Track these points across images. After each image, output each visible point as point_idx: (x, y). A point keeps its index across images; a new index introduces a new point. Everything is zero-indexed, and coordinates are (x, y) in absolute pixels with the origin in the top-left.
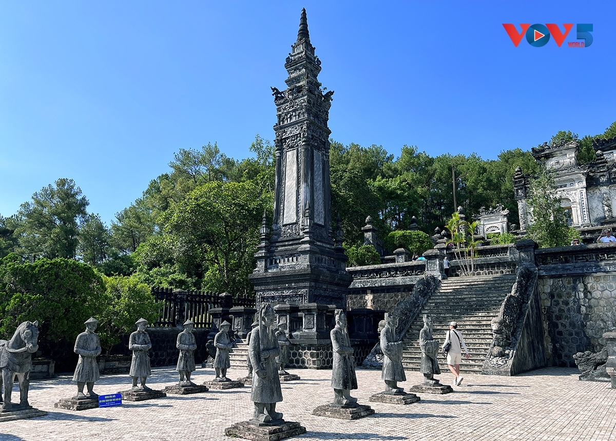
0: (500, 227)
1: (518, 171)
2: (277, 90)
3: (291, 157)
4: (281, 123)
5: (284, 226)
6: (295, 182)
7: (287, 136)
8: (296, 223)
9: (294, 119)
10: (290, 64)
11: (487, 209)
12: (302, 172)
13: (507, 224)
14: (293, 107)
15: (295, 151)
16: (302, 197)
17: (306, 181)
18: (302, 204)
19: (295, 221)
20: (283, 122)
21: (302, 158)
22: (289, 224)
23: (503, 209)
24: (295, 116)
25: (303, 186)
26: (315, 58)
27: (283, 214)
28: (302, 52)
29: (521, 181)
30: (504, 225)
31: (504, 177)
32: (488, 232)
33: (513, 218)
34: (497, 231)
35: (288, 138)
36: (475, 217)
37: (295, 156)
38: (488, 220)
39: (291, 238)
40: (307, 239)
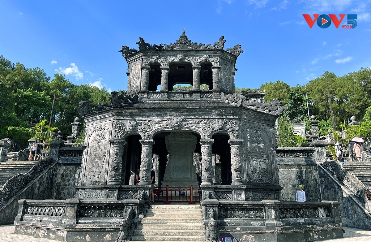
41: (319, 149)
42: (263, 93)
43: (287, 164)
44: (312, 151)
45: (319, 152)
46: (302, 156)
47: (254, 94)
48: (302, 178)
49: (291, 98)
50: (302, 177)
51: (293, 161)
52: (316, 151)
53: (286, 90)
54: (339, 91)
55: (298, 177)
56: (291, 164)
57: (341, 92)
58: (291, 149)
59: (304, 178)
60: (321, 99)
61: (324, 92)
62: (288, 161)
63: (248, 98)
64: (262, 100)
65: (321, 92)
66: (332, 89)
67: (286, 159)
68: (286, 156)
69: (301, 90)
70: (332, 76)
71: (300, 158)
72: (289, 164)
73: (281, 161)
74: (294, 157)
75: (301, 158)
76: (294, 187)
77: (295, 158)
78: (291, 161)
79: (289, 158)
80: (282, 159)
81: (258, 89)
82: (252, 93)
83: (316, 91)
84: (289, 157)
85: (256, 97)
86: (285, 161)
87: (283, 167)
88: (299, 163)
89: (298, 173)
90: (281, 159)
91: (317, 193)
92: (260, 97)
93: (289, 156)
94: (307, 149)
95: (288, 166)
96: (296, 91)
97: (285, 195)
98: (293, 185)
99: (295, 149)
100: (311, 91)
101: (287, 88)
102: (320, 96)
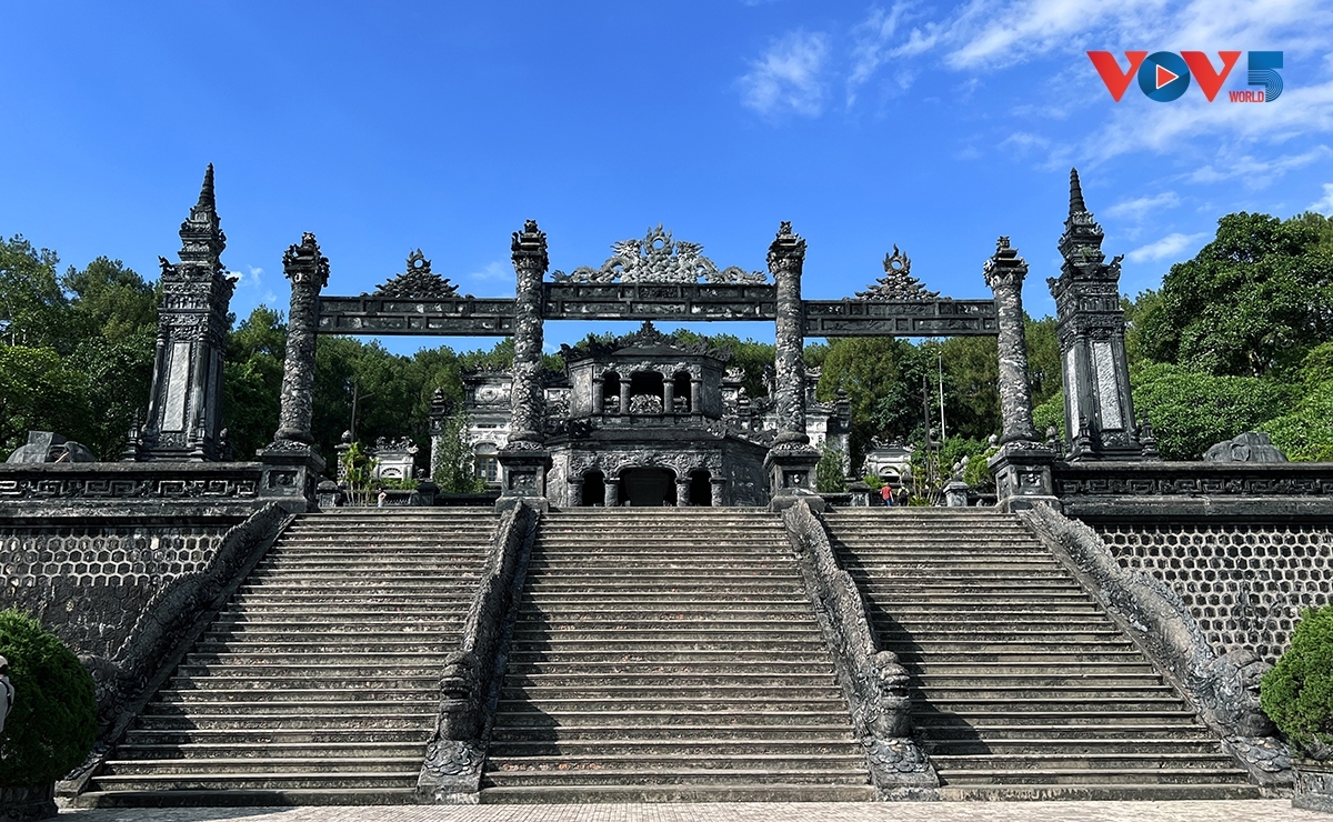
0: (402, 471)
1: (438, 394)
2: (167, 262)
3: (180, 352)
4: (169, 305)
5: (163, 432)
6: (184, 383)
7: (177, 323)
8: (183, 431)
9: (189, 306)
10: (187, 232)
11: (387, 442)
12: (196, 372)
13: (414, 466)
14: (189, 290)
15: (188, 345)
16: (194, 401)
17: (200, 385)
18: (193, 410)
19: (180, 429)
20: (172, 304)
21: (197, 355)
22: (172, 432)
23: (411, 445)
24: (192, 302)
25: (196, 391)
26: (219, 231)
27: (163, 419)
28: (206, 223)
29: (440, 410)
30: (409, 469)
31: (419, 390)
32: (384, 476)
33: (422, 460)
34: (397, 476)
35: (178, 327)
36: (368, 450)
37: (187, 351)
38: (387, 458)
39: (173, 448)
40: (200, 452)
42: (816, 373)
49: (901, 378)
83: (966, 360)
96: (916, 359)
100: (958, 358)
101: (893, 350)
102: (974, 374)
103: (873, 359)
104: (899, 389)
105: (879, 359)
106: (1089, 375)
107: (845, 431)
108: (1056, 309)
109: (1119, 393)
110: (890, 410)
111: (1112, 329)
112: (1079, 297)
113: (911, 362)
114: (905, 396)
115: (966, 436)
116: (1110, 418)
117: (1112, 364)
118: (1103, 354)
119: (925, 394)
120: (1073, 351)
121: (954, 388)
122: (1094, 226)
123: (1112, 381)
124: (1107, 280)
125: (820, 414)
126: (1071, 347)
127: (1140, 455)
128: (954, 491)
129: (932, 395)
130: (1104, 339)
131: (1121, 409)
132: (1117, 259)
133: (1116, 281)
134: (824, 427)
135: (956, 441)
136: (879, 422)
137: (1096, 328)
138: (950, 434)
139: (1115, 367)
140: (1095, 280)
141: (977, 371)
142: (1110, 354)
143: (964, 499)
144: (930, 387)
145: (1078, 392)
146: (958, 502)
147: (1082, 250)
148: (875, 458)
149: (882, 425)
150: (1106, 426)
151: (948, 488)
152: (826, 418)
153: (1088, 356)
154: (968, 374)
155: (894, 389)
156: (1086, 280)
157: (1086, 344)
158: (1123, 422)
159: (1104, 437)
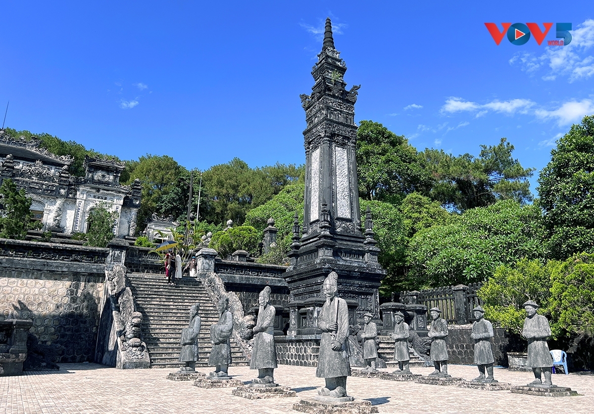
41: (116, 252)
42: (121, 166)
43: (54, 271)
44: (104, 255)
45: (114, 256)
46: (86, 260)
47: (105, 164)
48: (76, 295)
49: (178, 186)
50: (77, 292)
51: (67, 267)
52: (111, 254)
53: (173, 171)
54: (244, 187)
55: (69, 292)
56: (62, 271)
57: (246, 189)
58: (69, 248)
59: (79, 295)
60: (218, 194)
61: (225, 185)
62: (57, 267)
63: (93, 170)
64: (116, 177)
65: (221, 184)
66: (236, 183)
67: (55, 263)
68: (57, 258)
69: (195, 176)
70: (243, 166)
71: (80, 263)
72: (58, 271)
73: (44, 265)
74: (72, 261)
75: (82, 263)
76: (58, 307)
77: (72, 263)
78: (62, 267)
79: (61, 262)
80: (47, 262)
81: (113, 159)
82: (103, 163)
83: (215, 181)
84: (62, 260)
85: (108, 170)
86: (51, 266)
87: (47, 275)
88: (75, 271)
89: (70, 287)
90: (45, 262)
91: (94, 318)
92: (113, 172)
93: (63, 258)
94: (96, 250)
95: (56, 274)
96: (188, 176)
97: (38, 320)
98: (56, 304)
99: (76, 248)
100: (210, 180)
101: (176, 170)
102: (218, 189)
103: (164, 172)
104: (175, 191)
105: (167, 173)
106: (329, 171)
107: (136, 206)
108: (305, 119)
109: (350, 190)
110: (169, 202)
111: (348, 139)
112: (328, 108)
113: (184, 178)
114: (178, 196)
115: (209, 222)
116: (343, 210)
117: (346, 166)
118: (341, 157)
119: (190, 197)
120: (318, 151)
121: (206, 196)
122: (340, 61)
123: (346, 180)
124: (348, 101)
125: (120, 192)
126: (316, 148)
127: (362, 242)
128: (205, 256)
129: (193, 197)
130: (343, 145)
131: (351, 204)
132: (356, 88)
133: (353, 103)
134: (121, 202)
135: (204, 224)
136: (162, 208)
137: (338, 135)
138: (200, 221)
139: (349, 168)
140: (340, 99)
141: (220, 188)
142: (346, 158)
143: (212, 263)
144: (193, 193)
145: (320, 184)
146: (207, 266)
147: (332, 75)
148: (153, 227)
149: (163, 210)
150: (340, 215)
151: (199, 253)
152: (123, 196)
153: (331, 156)
154: (214, 189)
155: (173, 191)
156: (334, 96)
157: (330, 147)
158: (352, 213)
159: (338, 223)
